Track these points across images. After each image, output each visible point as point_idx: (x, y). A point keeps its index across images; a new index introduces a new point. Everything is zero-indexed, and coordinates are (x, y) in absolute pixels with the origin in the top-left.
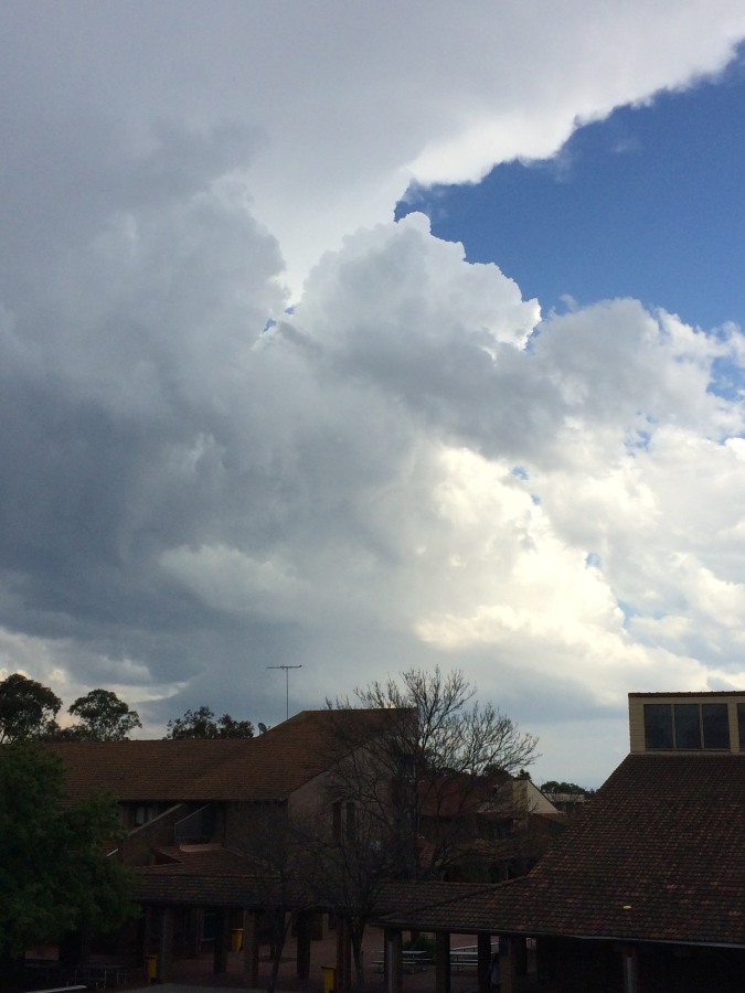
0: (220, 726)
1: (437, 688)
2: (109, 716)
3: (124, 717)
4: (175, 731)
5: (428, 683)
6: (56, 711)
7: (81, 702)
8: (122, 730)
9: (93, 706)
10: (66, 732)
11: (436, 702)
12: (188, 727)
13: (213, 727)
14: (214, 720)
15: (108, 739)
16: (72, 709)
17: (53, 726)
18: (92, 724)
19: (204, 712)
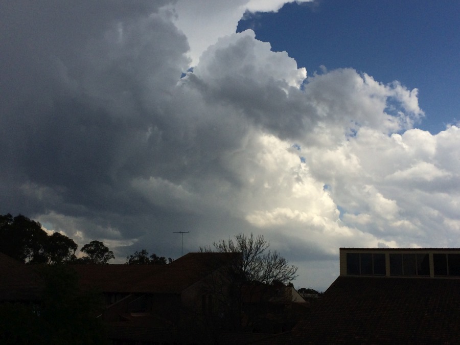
0: (151, 259)
1: (251, 243)
2: (100, 253)
3: (107, 254)
4: (130, 261)
5: (247, 241)
6: (75, 250)
7: (87, 246)
8: (106, 260)
9: (92, 248)
10: (80, 260)
11: (251, 250)
12: (136, 259)
13: (148, 259)
14: (148, 256)
15: (99, 263)
16: (82, 250)
17: (73, 257)
18: (91, 256)
19: (144, 252)
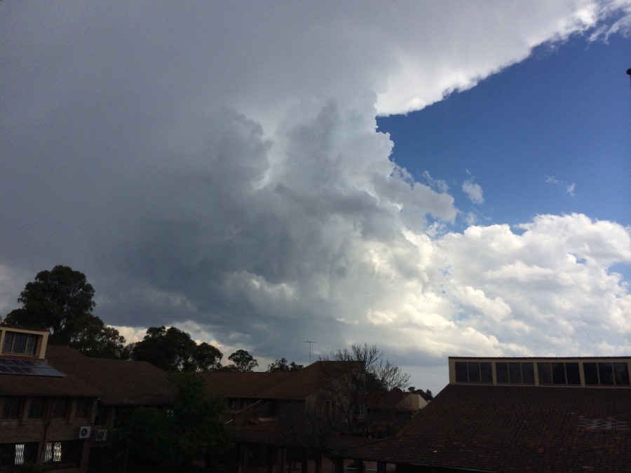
0: (290, 367)
1: (366, 353)
2: (244, 361)
3: (251, 362)
4: (271, 368)
5: (361, 350)
6: (221, 358)
7: (233, 355)
8: (250, 367)
9: (238, 357)
10: (226, 368)
11: (365, 358)
12: (277, 366)
13: (287, 367)
14: (287, 364)
15: (244, 371)
16: (230, 358)
17: (219, 365)
18: (237, 365)
19: (283, 360)
